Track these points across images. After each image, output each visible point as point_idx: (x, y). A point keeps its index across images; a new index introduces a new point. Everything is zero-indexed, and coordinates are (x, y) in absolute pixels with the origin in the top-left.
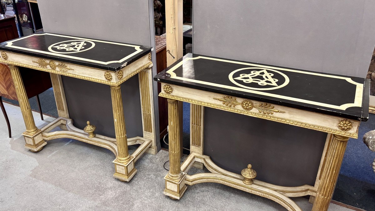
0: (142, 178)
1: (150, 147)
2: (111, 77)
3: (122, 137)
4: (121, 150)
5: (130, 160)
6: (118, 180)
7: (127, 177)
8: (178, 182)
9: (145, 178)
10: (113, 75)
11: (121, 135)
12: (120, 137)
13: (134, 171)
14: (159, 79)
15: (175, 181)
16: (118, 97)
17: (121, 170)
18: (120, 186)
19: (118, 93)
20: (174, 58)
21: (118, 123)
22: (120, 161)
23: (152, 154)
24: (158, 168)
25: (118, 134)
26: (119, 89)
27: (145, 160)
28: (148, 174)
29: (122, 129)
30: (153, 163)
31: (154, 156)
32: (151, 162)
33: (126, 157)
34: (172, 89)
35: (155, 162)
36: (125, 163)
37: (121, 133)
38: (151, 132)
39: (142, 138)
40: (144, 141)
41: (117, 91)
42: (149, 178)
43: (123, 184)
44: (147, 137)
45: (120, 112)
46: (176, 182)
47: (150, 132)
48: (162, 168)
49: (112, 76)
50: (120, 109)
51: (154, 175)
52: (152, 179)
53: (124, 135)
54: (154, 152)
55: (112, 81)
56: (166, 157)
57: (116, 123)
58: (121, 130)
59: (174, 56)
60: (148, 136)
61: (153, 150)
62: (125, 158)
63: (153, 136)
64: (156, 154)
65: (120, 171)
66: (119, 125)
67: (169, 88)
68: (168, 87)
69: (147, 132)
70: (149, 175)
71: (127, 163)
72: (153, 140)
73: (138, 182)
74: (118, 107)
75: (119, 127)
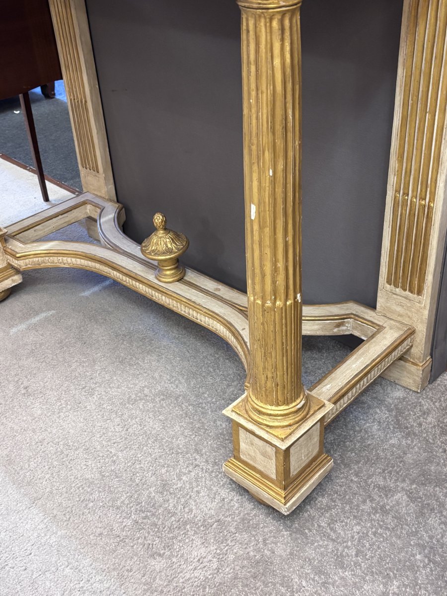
0: (350, 502)
1: (401, 358)
3: (279, 303)
4: (264, 368)
5: (304, 419)
7: (283, 493)
9: (367, 507)
11: (275, 292)
12: (269, 304)
13: (320, 466)
16: (277, 62)
17: (259, 457)
19: (282, 40)
21: (261, 228)
22: (256, 416)
23: (405, 384)
24: (429, 460)
25: (258, 288)
26: (284, 14)
27: (369, 407)
28: (382, 483)
29: (280, 265)
30: (408, 434)
31: (413, 398)
32: (399, 426)
33: (286, 402)
35: (417, 430)
36: (281, 433)
37: (274, 282)
38: (419, 292)
39: (368, 314)
40: (380, 329)
42: (384, 511)
44: (393, 312)
45: (280, 167)
47: (411, 291)
50: (280, 143)
51: (412, 497)
52: (398, 518)
53: (287, 299)
54: (418, 380)
57: (256, 227)
58: (275, 270)
60: (399, 309)
61: (410, 372)
62: (283, 409)
63: (426, 312)
64: (423, 389)
65: (254, 459)
66: (267, 241)
69: (398, 290)
70: (387, 491)
71: (288, 431)
72: (422, 329)
73: (333, 521)
74: (274, 134)
75: (268, 251)
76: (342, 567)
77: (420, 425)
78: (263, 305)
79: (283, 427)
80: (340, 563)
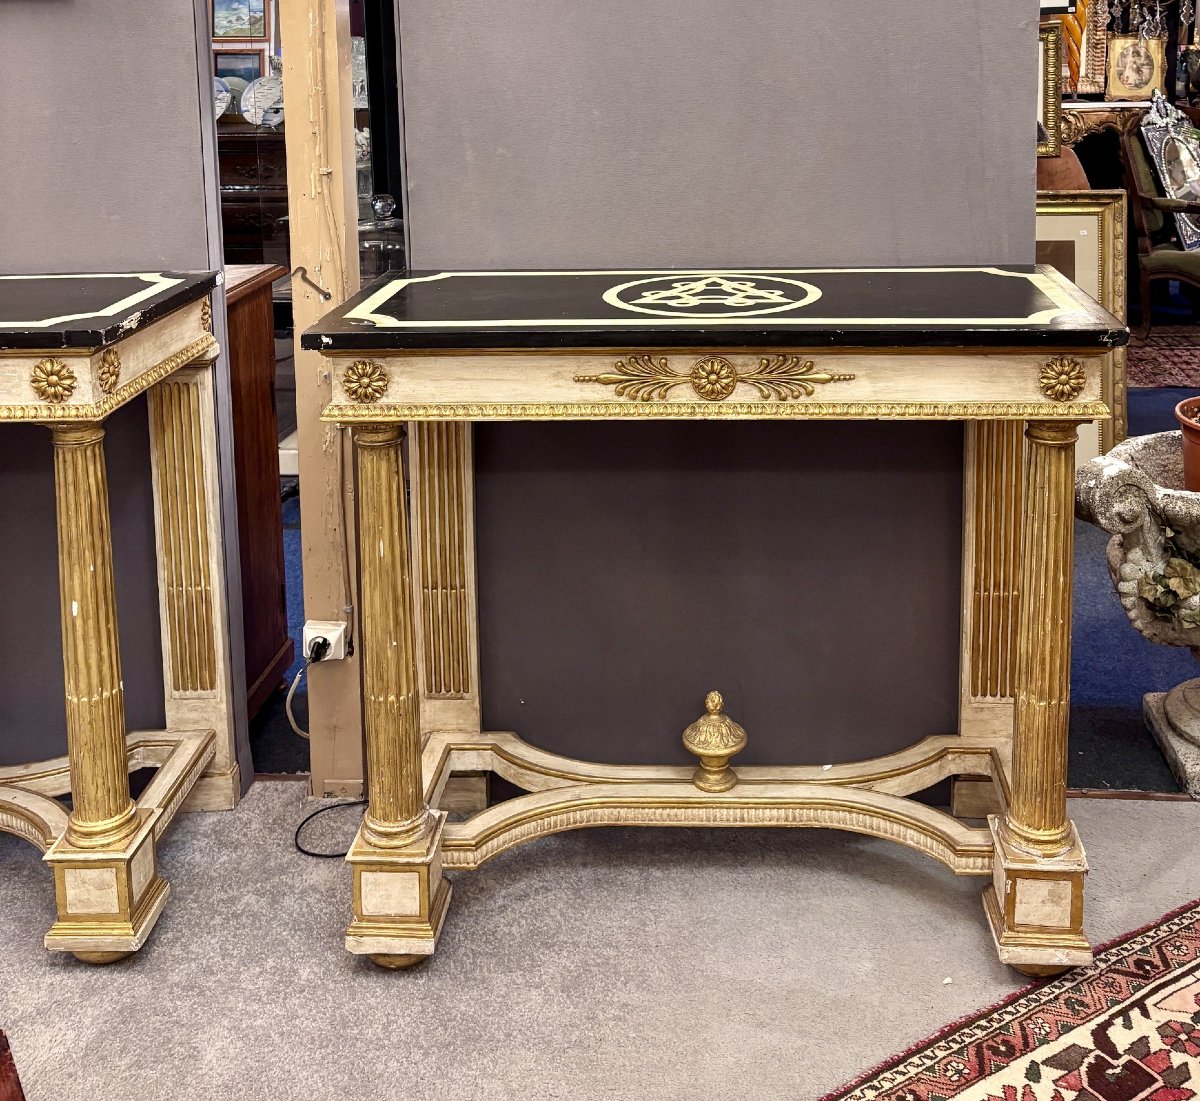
0: (198, 924)
1: (204, 776)
2: (68, 382)
3: (106, 694)
4: (94, 775)
5: (139, 827)
6: (72, 960)
7: (129, 926)
8: (422, 855)
9: (218, 920)
10: (82, 369)
11: (101, 684)
12: (96, 698)
13: (158, 890)
14: (325, 340)
15: (408, 855)
16: (92, 480)
17: (94, 895)
18: (89, 991)
19: (95, 463)
20: (327, 296)
21: (85, 622)
23: (213, 807)
24: (267, 859)
25: (83, 686)
26: (94, 445)
28: (225, 897)
29: (105, 653)
30: (236, 848)
31: (229, 816)
32: (222, 845)
33: (118, 812)
34: (383, 377)
35: (244, 840)
36: (121, 845)
37: (100, 672)
38: (212, 687)
39: (160, 735)
40: (176, 744)
41: (89, 453)
42: (236, 916)
43: (103, 976)
44: (186, 722)
45: (99, 562)
46: (411, 860)
47: (203, 688)
48: (292, 855)
49: (75, 375)
50: (98, 543)
51: (257, 892)
52: (255, 916)
53: (112, 689)
54: (230, 792)
55: (71, 401)
56: (292, 803)
57: (79, 622)
58: (100, 659)
59: (330, 291)
60: (194, 715)
61: (219, 788)
62: (117, 819)
63: (223, 706)
64: (236, 804)
65: (86, 903)
66: (91, 633)
67: (373, 373)
68: (369, 370)
69: (189, 693)
70: (233, 900)
71: (127, 841)
72: (223, 729)
73: (185, 947)
74: (92, 535)
75: (93, 643)
76: (212, 973)
77: (245, 835)
78: (90, 701)
79: (120, 840)
80: (208, 971)
